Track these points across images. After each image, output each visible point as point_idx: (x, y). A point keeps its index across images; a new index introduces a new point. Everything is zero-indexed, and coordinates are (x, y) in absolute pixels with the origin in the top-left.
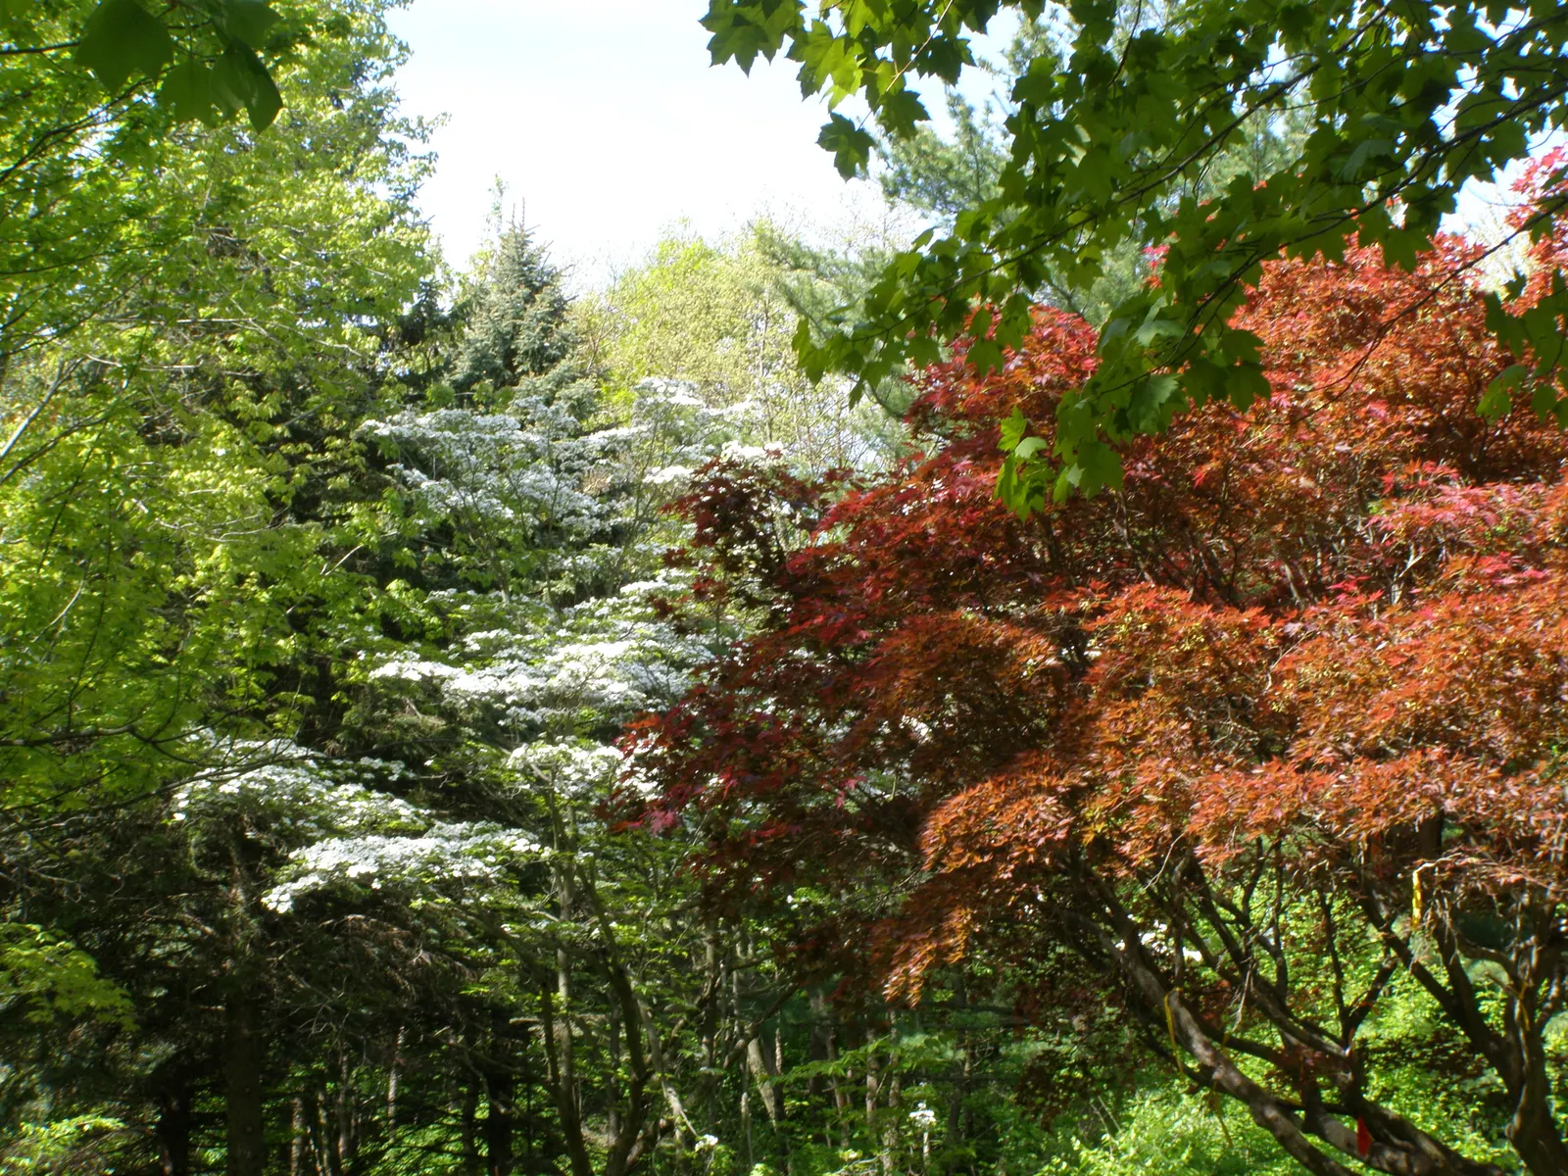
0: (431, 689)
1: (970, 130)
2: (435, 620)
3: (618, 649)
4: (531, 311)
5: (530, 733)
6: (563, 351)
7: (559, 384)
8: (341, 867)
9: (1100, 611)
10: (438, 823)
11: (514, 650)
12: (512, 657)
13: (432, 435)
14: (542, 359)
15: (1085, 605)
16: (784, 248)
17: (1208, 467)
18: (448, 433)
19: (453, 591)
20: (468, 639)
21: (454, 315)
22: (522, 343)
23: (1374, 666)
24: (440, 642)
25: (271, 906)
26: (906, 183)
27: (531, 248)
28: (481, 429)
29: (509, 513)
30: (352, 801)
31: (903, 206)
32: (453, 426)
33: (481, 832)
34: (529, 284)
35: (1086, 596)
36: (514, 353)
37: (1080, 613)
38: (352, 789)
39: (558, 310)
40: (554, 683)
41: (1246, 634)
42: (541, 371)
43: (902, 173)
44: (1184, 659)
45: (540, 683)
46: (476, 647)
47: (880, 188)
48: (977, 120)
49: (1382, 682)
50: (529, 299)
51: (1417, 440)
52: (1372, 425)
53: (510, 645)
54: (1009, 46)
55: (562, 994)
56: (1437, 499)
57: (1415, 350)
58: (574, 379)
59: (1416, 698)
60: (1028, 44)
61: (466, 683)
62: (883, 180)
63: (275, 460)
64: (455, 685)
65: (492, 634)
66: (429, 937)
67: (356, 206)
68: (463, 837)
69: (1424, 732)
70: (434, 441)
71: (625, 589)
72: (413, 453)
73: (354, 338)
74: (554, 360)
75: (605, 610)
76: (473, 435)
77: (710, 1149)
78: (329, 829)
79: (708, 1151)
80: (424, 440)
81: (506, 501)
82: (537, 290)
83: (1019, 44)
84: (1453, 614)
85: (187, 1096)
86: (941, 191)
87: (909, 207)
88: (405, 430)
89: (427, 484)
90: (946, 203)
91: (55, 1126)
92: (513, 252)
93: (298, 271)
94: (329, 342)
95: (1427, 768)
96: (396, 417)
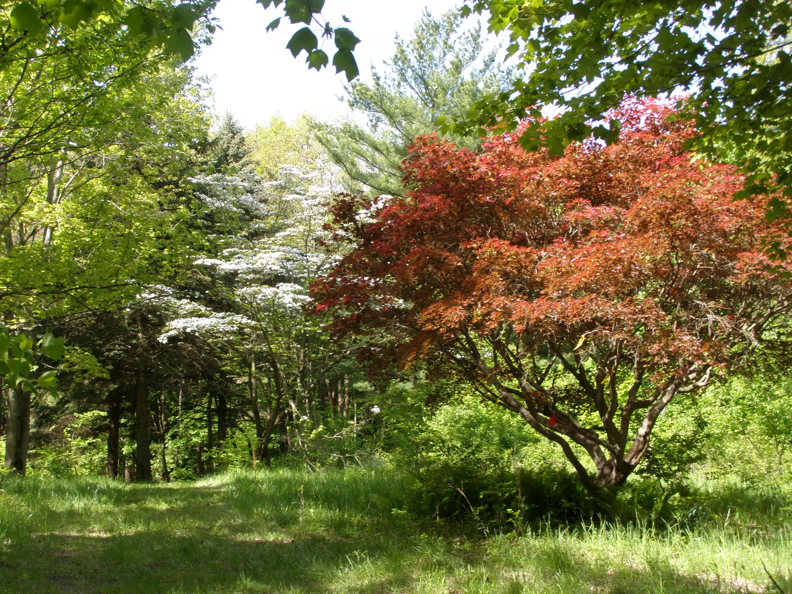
0: (213, 267)
1: (378, 84)
2: (208, 244)
3: (277, 255)
4: (233, 141)
5: (247, 283)
6: (244, 155)
7: (243, 166)
8: (185, 328)
9: (480, 247)
10: (214, 313)
11: (240, 255)
12: (239, 258)
13: (211, 183)
14: (237, 157)
15: (475, 246)
16: (315, 124)
17: (510, 199)
18: (216, 182)
19: (215, 235)
20: (224, 251)
21: (213, 142)
22: (230, 152)
23: (571, 267)
24: (213, 251)
25: (160, 341)
26: (357, 102)
27: (233, 120)
28: (228, 181)
29: (235, 209)
30: (186, 305)
31: (356, 110)
32: (218, 180)
33: (229, 316)
34: (232, 132)
35: (475, 243)
36: (227, 155)
37: (473, 248)
38: (186, 301)
39: (242, 140)
40: (255, 266)
41: (528, 255)
42: (237, 161)
43: (355, 98)
44: (506, 264)
45: (250, 266)
46: (227, 254)
47: (348, 104)
48: (381, 82)
49: (573, 272)
50: (233, 137)
51: (576, 191)
52: (561, 186)
53: (238, 253)
54: (393, 57)
55: (253, 369)
56: (584, 211)
57: (575, 161)
58: (248, 164)
59: (585, 277)
60: (399, 55)
61: (225, 266)
62: (349, 101)
63: (161, 190)
64: (222, 267)
65: (233, 250)
66: (206, 349)
67: (189, 105)
68: (223, 318)
69: (587, 288)
70: (212, 185)
71: (277, 235)
72: (202, 188)
73: (186, 150)
74: (241, 158)
75: (270, 242)
76: (225, 183)
77: (305, 420)
78: (177, 315)
79: (304, 422)
80: (208, 185)
81: (235, 205)
82: (235, 134)
83: (396, 56)
84: (598, 250)
85: (119, 401)
86: (368, 104)
87: (358, 110)
88: (202, 181)
89: (208, 199)
90: (370, 108)
91: (85, 414)
92: (227, 122)
93: (167, 127)
94: (178, 151)
95: (591, 301)
96: (199, 177)
